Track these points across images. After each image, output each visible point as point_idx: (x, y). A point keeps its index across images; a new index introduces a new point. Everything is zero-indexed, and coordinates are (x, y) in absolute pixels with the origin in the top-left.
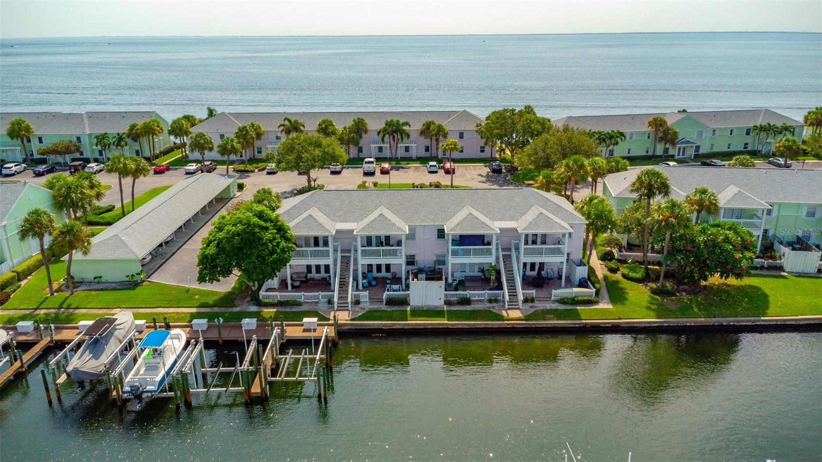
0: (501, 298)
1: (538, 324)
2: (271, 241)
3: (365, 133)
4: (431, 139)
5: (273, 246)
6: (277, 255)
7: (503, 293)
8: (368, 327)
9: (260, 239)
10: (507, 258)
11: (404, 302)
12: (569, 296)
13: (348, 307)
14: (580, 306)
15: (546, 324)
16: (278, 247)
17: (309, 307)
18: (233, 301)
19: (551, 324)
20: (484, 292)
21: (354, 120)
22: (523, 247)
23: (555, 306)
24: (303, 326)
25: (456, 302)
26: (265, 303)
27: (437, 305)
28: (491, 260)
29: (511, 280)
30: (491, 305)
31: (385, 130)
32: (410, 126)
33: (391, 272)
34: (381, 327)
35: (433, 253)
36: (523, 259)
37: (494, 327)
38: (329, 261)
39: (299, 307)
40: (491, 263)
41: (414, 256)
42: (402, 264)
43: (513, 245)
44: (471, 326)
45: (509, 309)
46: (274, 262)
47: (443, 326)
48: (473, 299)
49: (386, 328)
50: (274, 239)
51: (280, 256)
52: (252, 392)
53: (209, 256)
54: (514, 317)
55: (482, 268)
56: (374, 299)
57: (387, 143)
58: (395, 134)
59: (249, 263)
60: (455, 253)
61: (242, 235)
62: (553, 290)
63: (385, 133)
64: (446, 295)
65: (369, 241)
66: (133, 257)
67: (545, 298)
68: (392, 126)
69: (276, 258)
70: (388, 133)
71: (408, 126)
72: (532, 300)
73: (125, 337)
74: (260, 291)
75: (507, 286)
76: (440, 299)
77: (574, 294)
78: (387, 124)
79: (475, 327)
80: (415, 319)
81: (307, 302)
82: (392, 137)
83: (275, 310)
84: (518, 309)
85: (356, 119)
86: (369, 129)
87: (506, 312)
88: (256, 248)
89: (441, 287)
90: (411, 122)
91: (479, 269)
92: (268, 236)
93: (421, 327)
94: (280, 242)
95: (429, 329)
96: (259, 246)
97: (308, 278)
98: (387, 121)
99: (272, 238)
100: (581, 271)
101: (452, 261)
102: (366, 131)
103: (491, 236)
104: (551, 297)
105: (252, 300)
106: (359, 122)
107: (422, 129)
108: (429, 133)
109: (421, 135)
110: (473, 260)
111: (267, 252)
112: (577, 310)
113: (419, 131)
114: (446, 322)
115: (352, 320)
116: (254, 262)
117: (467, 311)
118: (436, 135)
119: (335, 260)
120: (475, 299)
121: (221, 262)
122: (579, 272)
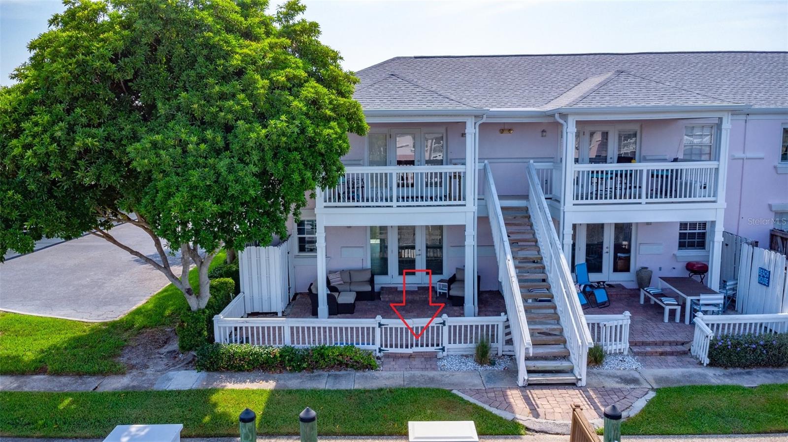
5: (274, 86)
16: (295, 94)
17: (407, 374)
18: (116, 351)
26: (232, 357)
38: (462, 214)
39: (368, 373)
56: (646, 344)
81: (395, 357)
83: (270, 385)
96: (210, 81)
97: (377, 288)
105: (184, 348)
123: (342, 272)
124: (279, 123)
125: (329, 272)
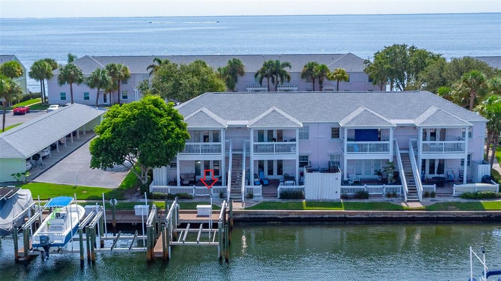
0: (400, 193)
1: (440, 213)
2: (166, 127)
3: (242, 75)
4: (314, 82)
5: (168, 131)
6: (172, 140)
7: (402, 188)
8: (263, 216)
9: (155, 124)
10: (406, 157)
11: (299, 195)
12: (472, 191)
13: (241, 199)
14: (483, 200)
15: (448, 214)
16: (173, 132)
18: (123, 195)
19: (453, 214)
20: (382, 186)
21: (230, 61)
22: (421, 142)
23: (456, 200)
24: (197, 213)
25: (353, 196)
26: (155, 195)
27: (333, 199)
28: (388, 156)
29: (410, 176)
30: (390, 199)
31: (263, 71)
32: (290, 67)
33: (283, 174)
34: (276, 216)
35: (327, 154)
36: (422, 155)
37: (394, 216)
38: (220, 157)
39: (191, 200)
40: (388, 160)
41: (307, 157)
42: (295, 160)
43: (411, 143)
44: (370, 216)
45: (408, 201)
46: (169, 147)
47: (341, 216)
48: (371, 193)
49: (282, 217)
50: (169, 125)
51: (175, 141)
52: (155, 251)
53: (104, 141)
54: (414, 207)
55: (378, 170)
56: (267, 194)
57: (265, 87)
58: (274, 76)
59: (145, 146)
60: (351, 149)
61: (138, 119)
62: (454, 185)
63: (263, 74)
64: (342, 190)
65: (260, 136)
66: (20, 157)
67: (447, 194)
68: (271, 67)
69: (171, 143)
70: (266, 76)
71: (288, 68)
72: (433, 195)
73: (27, 206)
74: (150, 184)
75: (407, 181)
76: (337, 192)
77: (476, 188)
78: (265, 65)
79: (374, 216)
80: (311, 208)
81: (199, 197)
82: (270, 79)
84: (418, 201)
85: (232, 60)
86: (245, 72)
87: (406, 204)
88: (152, 132)
89: (337, 179)
90: (292, 64)
91: (375, 171)
92: (163, 121)
93: (318, 217)
94: (175, 128)
95: (326, 218)
96: (154, 131)
97: (197, 180)
98: (265, 62)
99: (166, 124)
100: (483, 169)
101: (348, 156)
102: (242, 74)
103: (388, 130)
104: (452, 193)
105: (142, 194)
106: (235, 63)
107: (304, 71)
108: (312, 74)
109: (302, 77)
110: (370, 155)
111: (163, 136)
112: (480, 202)
113: (301, 74)
114: (344, 211)
115: (245, 209)
116: (150, 146)
117: (365, 203)
118: (320, 77)
119: (227, 158)
120: (372, 194)
121: (116, 146)
122: (481, 169)
123: (185, 174)
124: (170, 140)
125: (181, 174)
